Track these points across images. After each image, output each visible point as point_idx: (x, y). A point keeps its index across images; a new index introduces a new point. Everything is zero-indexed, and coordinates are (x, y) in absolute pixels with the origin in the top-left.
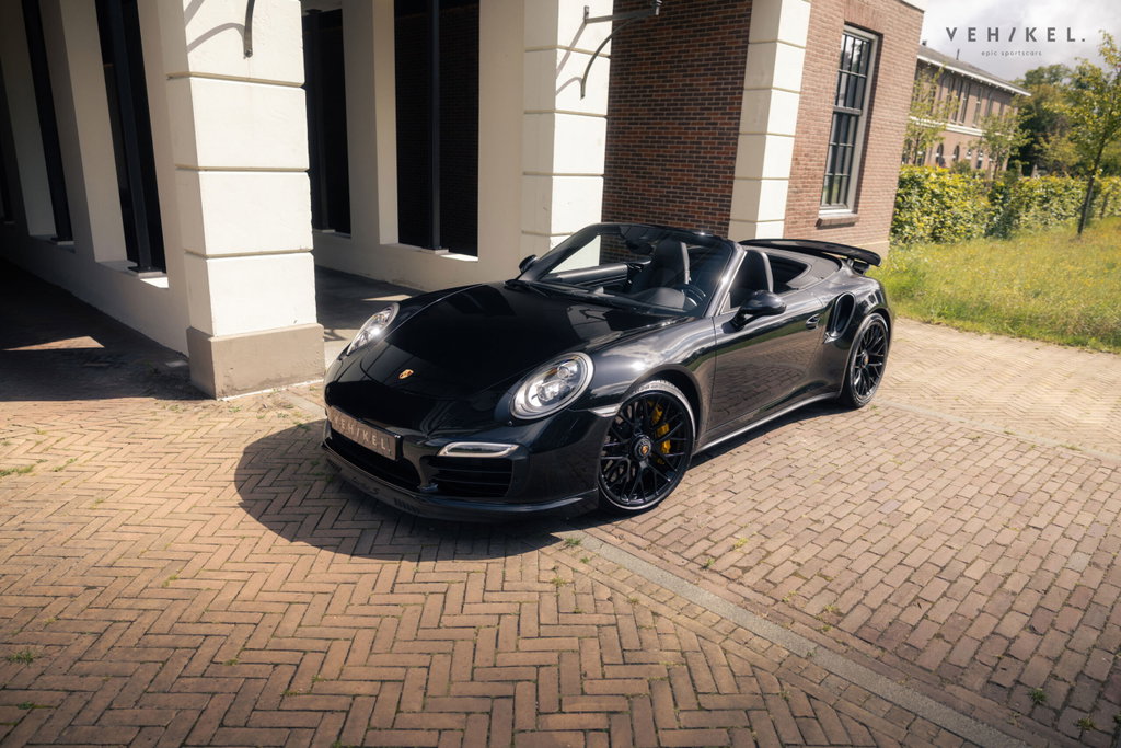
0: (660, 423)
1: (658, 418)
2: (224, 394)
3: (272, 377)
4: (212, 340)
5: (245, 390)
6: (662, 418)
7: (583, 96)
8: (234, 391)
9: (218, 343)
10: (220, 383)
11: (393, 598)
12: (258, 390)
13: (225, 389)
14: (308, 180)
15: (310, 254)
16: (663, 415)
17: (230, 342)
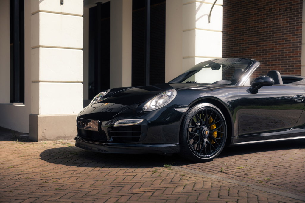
0: (212, 123)
1: (212, 122)
2: (41, 140)
3: (62, 135)
4: (38, 116)
5: (49, 140)
6: (213, 121)
7: (209, 22)
8: (45, 139)
9: (41, 117)
10: (40, 135)
11: (89, 173)
12: (55, 140)
13: (42, 137)
14: (82, 53)
15: (81, 84)
16: (214, 120)
17: (45, 118)
